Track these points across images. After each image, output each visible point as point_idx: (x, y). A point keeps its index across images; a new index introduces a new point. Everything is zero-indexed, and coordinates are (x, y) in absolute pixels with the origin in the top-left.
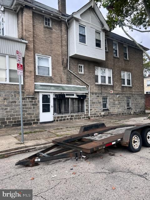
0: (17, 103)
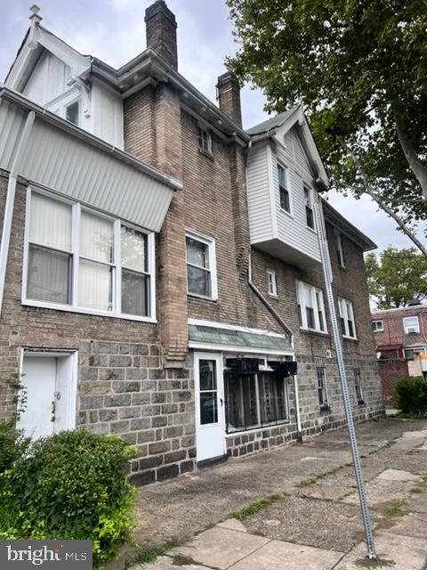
0: (141, 392)
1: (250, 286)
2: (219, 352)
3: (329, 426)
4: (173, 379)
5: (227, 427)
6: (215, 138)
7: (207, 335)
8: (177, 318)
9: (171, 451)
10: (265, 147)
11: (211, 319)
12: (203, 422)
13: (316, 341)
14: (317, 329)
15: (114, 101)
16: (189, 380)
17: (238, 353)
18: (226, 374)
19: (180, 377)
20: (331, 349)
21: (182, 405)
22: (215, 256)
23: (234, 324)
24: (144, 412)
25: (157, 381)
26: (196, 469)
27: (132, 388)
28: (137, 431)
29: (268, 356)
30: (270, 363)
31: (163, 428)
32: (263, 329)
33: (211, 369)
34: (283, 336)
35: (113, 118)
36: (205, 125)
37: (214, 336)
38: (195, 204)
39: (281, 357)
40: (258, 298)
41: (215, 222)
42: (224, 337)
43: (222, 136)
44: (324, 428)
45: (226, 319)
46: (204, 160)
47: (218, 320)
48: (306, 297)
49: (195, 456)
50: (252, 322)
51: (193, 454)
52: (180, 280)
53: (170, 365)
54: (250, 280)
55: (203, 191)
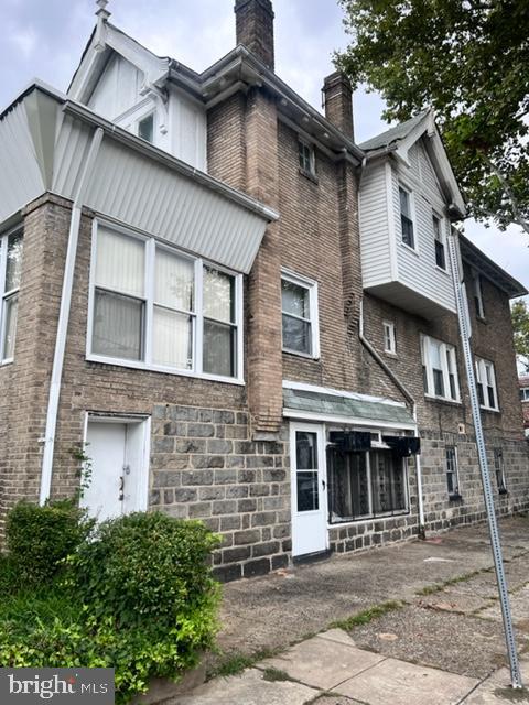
0: (225, 468)
1: (361, 341)
2: (321, 422)
3: (461, 520)
4: (264, 455)
5: (330, 516)
6: (320, 155)
7: (307, 401)
8: (269, 380)
9: (261, 542)
10: (383, 165)
11: (312, 382)
12: (300, 508)
13: (445, 412)
14: (447, 397)
15: (195, 112)
16: (283, 456)
17: (346, 425)
18: (329, 450)
19: (272, 452)
20: (465, 423)
21: (275, 486)
22: (317, 304)
23: (340, 389)
24: (229, 493)
25: (245, 455)
26: (291, 566)
27: (214, 463)
28: (220, 516)
29: (383, 429)
30: (385, 439)
31: (251, 514)
32: (376, 395)
33: (311, 444)
34: (403, 405)
35: (194, 134)
36: (306, 138)
37: (314, 403)
38: (294, 238)
39: (400, 431)
40: (370, 357)
41: (318, 260)
42: (327, 405)
43: (329, 153)
44: (453, 522)
45: (331, 382)
46: (306, 184)
47: (321, 384)
48: (434, 355)
49: (290, 549)
50: (364, 387)
51: (288, 546)
52: (273, 333)
53: (260, 437)
54: (361, 333)
55: (302, 222)
